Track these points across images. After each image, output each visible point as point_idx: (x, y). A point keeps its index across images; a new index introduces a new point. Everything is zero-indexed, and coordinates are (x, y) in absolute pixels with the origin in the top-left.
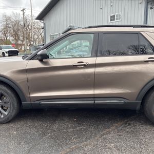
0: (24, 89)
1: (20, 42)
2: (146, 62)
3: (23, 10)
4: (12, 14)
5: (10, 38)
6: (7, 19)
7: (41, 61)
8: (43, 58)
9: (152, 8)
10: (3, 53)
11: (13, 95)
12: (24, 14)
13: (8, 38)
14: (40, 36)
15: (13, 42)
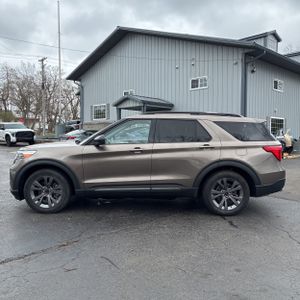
0: (78, 175)
1: (31, 116)
2: (201, 149)
3: (42, 60)
4: (20, 65)
5: (13, 108)
6: (10, 72)
7: (97, 146)
8: (100, 144)
9: (253, 71)
10: (7, 136)
11: (66, 181)
12: (43, 67)
13: (9, 108)
14: (69, 105)
15: (17, 116)
